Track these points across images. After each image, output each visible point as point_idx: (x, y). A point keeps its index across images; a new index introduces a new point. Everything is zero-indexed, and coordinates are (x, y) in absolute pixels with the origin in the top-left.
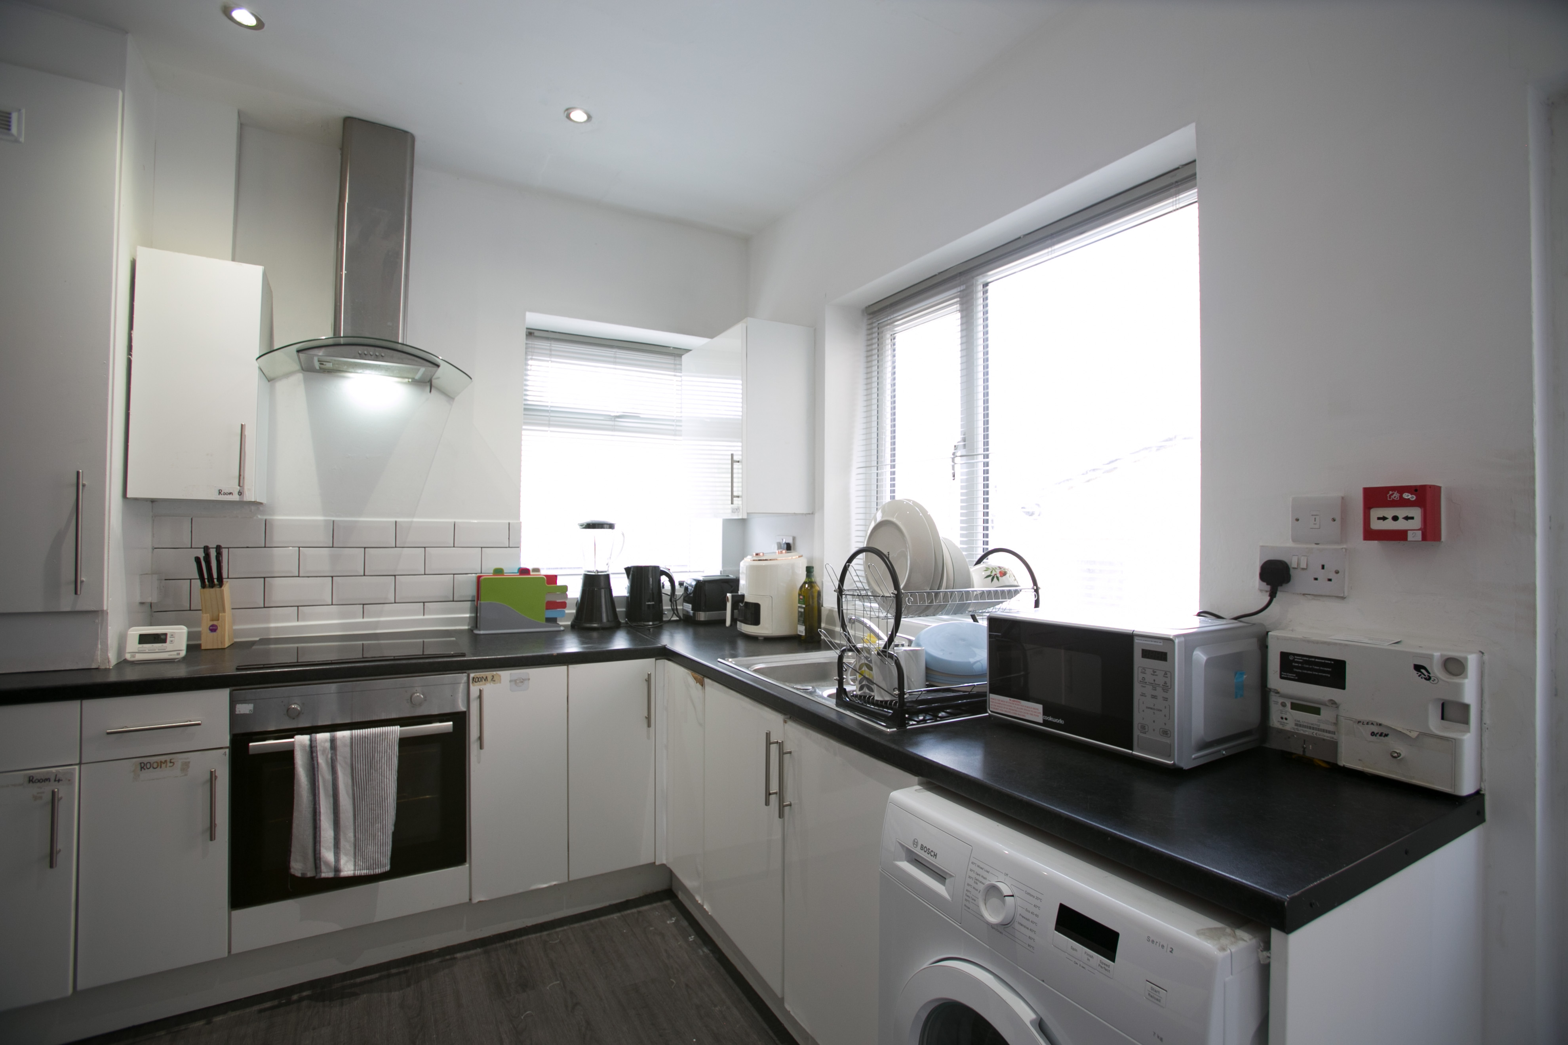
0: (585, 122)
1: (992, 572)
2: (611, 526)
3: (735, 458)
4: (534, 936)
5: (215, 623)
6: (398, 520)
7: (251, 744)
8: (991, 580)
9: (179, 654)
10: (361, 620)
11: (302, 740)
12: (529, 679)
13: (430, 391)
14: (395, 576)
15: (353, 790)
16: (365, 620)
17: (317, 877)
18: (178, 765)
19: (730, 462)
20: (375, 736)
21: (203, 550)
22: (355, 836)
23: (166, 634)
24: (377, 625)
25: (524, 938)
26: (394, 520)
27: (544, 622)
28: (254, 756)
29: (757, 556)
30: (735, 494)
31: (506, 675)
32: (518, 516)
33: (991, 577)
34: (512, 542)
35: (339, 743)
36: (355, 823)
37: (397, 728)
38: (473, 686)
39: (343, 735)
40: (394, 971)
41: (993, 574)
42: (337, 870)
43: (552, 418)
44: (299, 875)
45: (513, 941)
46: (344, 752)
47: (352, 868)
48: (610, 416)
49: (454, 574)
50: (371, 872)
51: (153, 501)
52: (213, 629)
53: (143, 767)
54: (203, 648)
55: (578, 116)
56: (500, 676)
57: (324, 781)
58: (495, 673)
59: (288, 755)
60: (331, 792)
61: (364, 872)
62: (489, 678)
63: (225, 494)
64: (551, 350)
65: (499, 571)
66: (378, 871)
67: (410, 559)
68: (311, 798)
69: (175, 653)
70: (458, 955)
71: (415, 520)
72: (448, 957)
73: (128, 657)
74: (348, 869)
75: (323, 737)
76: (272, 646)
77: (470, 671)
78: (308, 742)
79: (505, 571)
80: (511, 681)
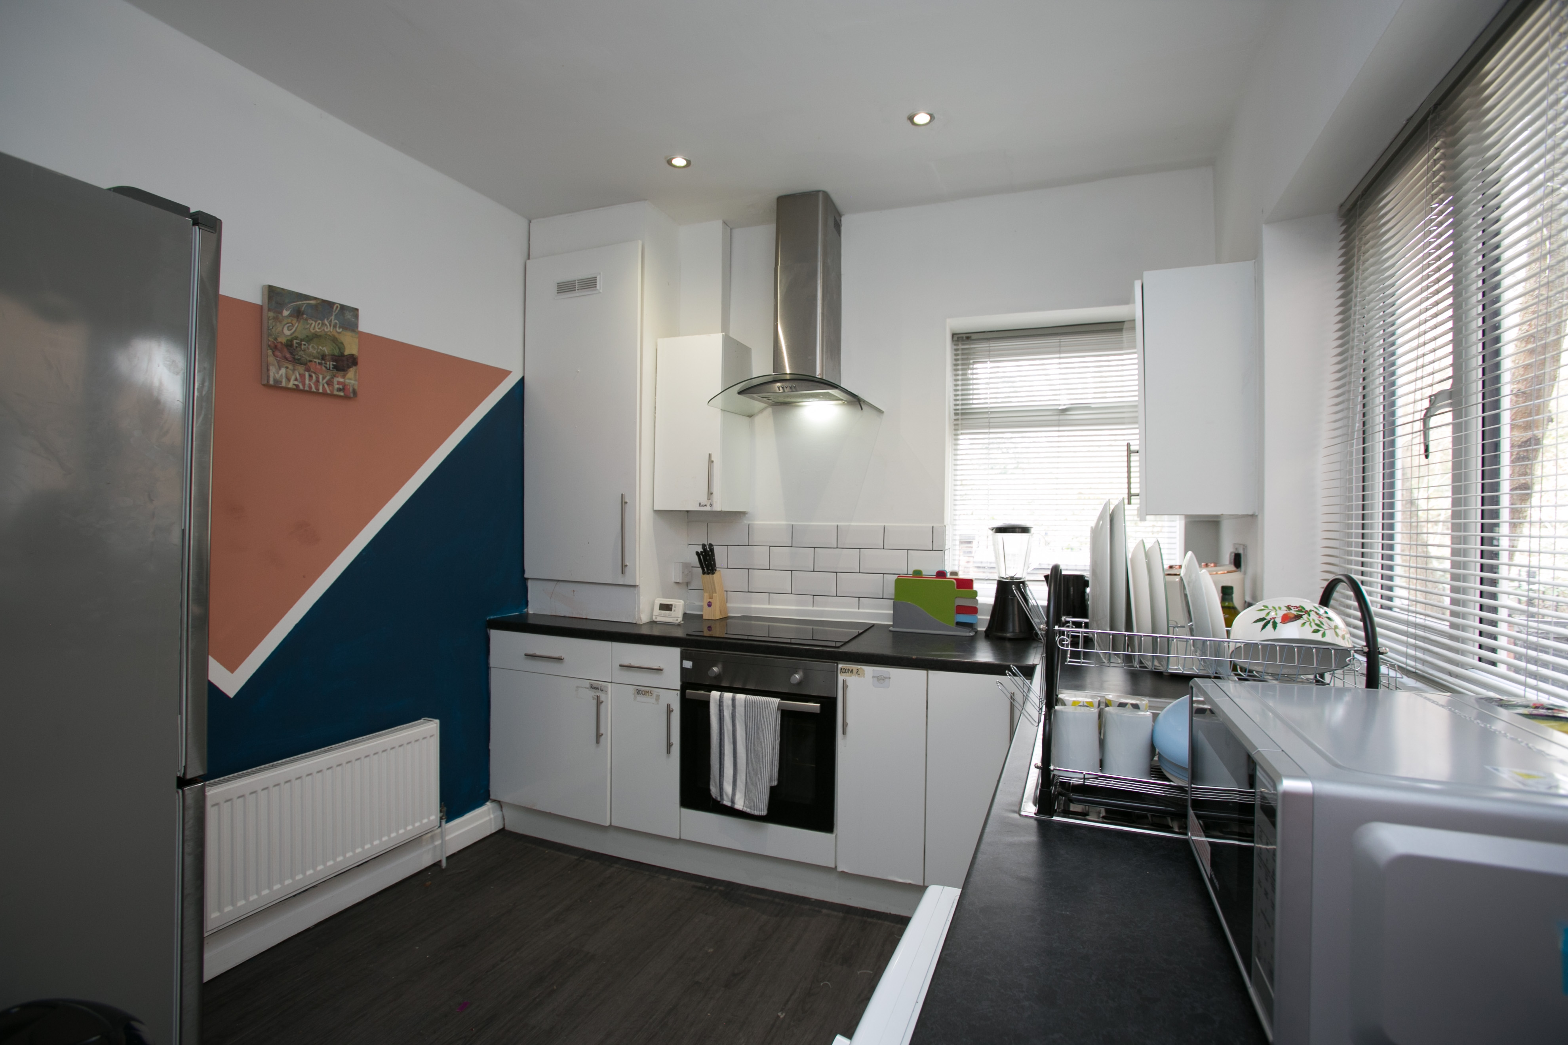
0: (930, 121)
1: (1268, 614)
2: (1025, 530)
3: (1132, 448)
4: (889, 923)
5: (710, 600)
6: (838, 524)
7: (687, 691)
8: (1261, 627)
9: (677, 620)
10: (811, 608)
11: (715, 694)
12: (890, 678)
13: (862, 409)
14: (837, 572)
15: (747, 743)
16: (815, 608)
17: (721, 803)
18: (654, 695)
19: (1126, 453)
20: (761, 703)
21: (701, 546)
22: (746, 780)
23: (672, 605)
24: (822, 613)
25: (880, 922)
26: (836, 524)
27: (953, 625)
28: (688, 699)
29: (1171, 569)
30: (1133, 491)
31: (869, 671)
32: (942, 519)
33: (1265, 621)
34: (937, 547)
35: (737, 703)
36: (747, 769)
37: (777, 700)
38: (841, 676)
39: (741, 697)
40: (777, 900)
41: (1268, 618)
42: (733, 802)
43: (991, 420)
44: (714, 797)
45: (869, 920)
46: (740, 710)
47: (742, 804)
48: (1058, 409)
49: (884, 574)
50: (752, 812)
51: (688, 511)
52: (710, 605)
53: (638, 692)
54: (704, 618)
55: (922, 118)
56: (864, 671)
57: (728, 730)
58: (859, 667)
59: (706, 704)
60: (732, 740)
61: (748, 810)
62: (855, 671)
63: (702, 506)
64: (989, 351)
65: (917, 573)
66: (756, 813)
67: (848, 559)
68: (719, 741)
69: (675, 619)
70: (824, 911)
71: (853, 524)
72: (817, 909)
73: (654, 619)
74: (739, 805)
75: (728, 695)
76: (753, 622)
77: (839, 662)
78: (718, 697)
79: (923, 574)
80: (873, 677)
